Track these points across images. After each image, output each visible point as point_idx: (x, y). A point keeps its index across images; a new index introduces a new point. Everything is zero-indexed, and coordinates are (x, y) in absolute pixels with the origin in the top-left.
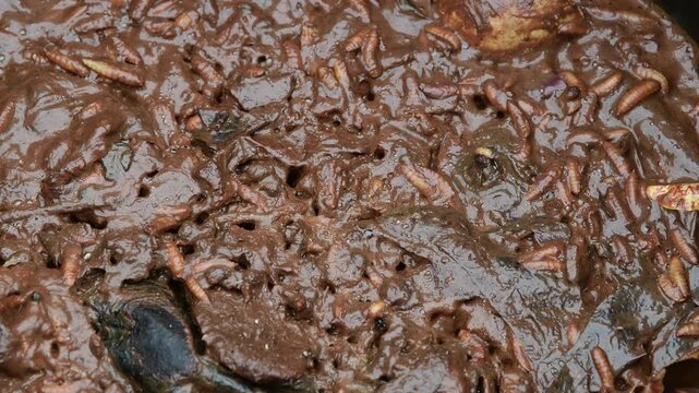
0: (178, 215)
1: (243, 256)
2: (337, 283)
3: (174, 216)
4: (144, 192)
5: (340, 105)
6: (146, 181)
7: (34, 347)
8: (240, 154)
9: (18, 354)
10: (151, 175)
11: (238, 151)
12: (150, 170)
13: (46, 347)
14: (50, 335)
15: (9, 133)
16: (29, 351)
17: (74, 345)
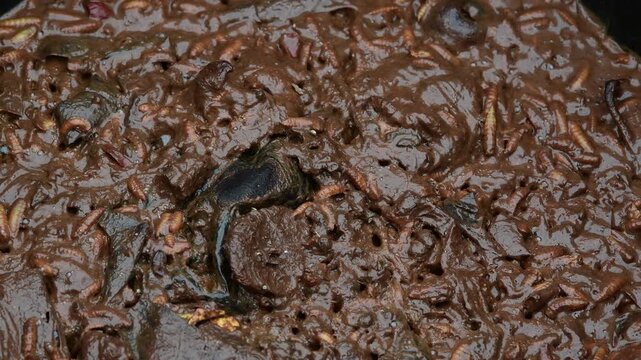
0: (371, 191)
1: (342, 233)
2: (343, 310)
3: (369, 188)
4: (384, 163)
5: (511, 292)
6: (395, 162)
7: (219, 104)
8: (439, 223)
9: (209, 94)
10: (400, 165)
11: (440, 220)
12: (405, 164)
13: (224, 114)
14: (233, 114)
15: (415, 72)
16: (216, 102)
17: (232, 135)
